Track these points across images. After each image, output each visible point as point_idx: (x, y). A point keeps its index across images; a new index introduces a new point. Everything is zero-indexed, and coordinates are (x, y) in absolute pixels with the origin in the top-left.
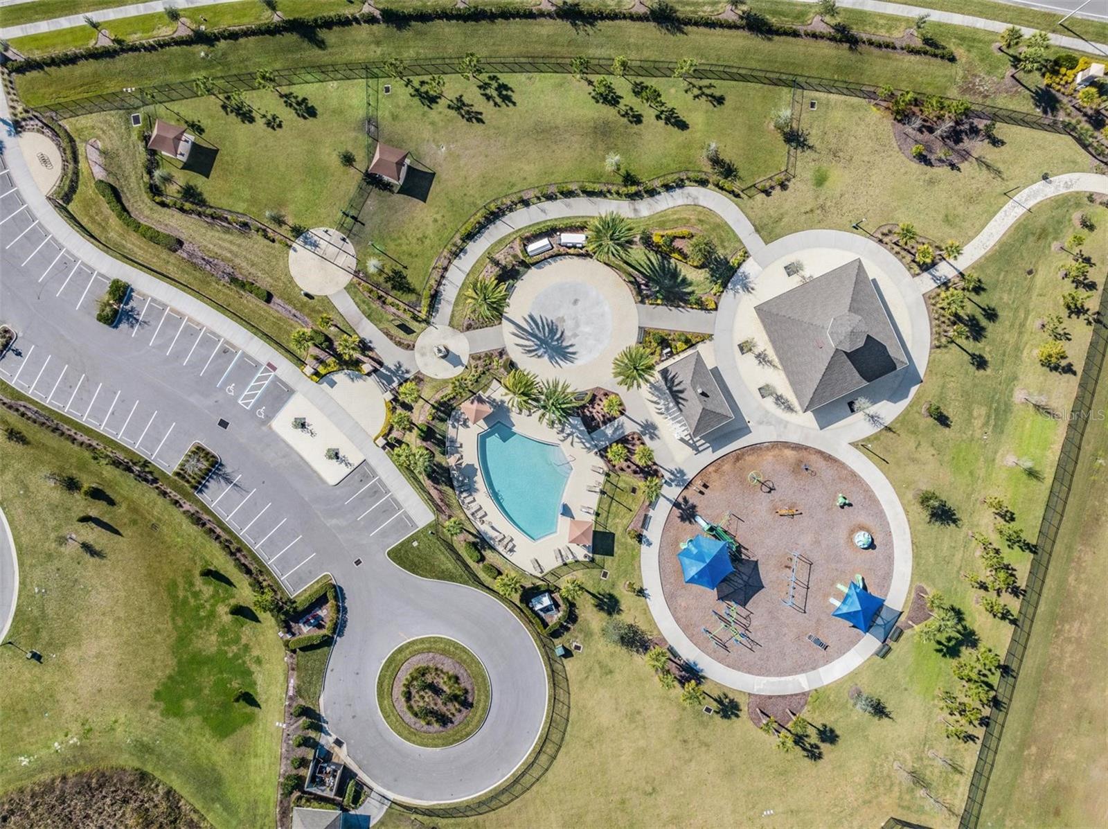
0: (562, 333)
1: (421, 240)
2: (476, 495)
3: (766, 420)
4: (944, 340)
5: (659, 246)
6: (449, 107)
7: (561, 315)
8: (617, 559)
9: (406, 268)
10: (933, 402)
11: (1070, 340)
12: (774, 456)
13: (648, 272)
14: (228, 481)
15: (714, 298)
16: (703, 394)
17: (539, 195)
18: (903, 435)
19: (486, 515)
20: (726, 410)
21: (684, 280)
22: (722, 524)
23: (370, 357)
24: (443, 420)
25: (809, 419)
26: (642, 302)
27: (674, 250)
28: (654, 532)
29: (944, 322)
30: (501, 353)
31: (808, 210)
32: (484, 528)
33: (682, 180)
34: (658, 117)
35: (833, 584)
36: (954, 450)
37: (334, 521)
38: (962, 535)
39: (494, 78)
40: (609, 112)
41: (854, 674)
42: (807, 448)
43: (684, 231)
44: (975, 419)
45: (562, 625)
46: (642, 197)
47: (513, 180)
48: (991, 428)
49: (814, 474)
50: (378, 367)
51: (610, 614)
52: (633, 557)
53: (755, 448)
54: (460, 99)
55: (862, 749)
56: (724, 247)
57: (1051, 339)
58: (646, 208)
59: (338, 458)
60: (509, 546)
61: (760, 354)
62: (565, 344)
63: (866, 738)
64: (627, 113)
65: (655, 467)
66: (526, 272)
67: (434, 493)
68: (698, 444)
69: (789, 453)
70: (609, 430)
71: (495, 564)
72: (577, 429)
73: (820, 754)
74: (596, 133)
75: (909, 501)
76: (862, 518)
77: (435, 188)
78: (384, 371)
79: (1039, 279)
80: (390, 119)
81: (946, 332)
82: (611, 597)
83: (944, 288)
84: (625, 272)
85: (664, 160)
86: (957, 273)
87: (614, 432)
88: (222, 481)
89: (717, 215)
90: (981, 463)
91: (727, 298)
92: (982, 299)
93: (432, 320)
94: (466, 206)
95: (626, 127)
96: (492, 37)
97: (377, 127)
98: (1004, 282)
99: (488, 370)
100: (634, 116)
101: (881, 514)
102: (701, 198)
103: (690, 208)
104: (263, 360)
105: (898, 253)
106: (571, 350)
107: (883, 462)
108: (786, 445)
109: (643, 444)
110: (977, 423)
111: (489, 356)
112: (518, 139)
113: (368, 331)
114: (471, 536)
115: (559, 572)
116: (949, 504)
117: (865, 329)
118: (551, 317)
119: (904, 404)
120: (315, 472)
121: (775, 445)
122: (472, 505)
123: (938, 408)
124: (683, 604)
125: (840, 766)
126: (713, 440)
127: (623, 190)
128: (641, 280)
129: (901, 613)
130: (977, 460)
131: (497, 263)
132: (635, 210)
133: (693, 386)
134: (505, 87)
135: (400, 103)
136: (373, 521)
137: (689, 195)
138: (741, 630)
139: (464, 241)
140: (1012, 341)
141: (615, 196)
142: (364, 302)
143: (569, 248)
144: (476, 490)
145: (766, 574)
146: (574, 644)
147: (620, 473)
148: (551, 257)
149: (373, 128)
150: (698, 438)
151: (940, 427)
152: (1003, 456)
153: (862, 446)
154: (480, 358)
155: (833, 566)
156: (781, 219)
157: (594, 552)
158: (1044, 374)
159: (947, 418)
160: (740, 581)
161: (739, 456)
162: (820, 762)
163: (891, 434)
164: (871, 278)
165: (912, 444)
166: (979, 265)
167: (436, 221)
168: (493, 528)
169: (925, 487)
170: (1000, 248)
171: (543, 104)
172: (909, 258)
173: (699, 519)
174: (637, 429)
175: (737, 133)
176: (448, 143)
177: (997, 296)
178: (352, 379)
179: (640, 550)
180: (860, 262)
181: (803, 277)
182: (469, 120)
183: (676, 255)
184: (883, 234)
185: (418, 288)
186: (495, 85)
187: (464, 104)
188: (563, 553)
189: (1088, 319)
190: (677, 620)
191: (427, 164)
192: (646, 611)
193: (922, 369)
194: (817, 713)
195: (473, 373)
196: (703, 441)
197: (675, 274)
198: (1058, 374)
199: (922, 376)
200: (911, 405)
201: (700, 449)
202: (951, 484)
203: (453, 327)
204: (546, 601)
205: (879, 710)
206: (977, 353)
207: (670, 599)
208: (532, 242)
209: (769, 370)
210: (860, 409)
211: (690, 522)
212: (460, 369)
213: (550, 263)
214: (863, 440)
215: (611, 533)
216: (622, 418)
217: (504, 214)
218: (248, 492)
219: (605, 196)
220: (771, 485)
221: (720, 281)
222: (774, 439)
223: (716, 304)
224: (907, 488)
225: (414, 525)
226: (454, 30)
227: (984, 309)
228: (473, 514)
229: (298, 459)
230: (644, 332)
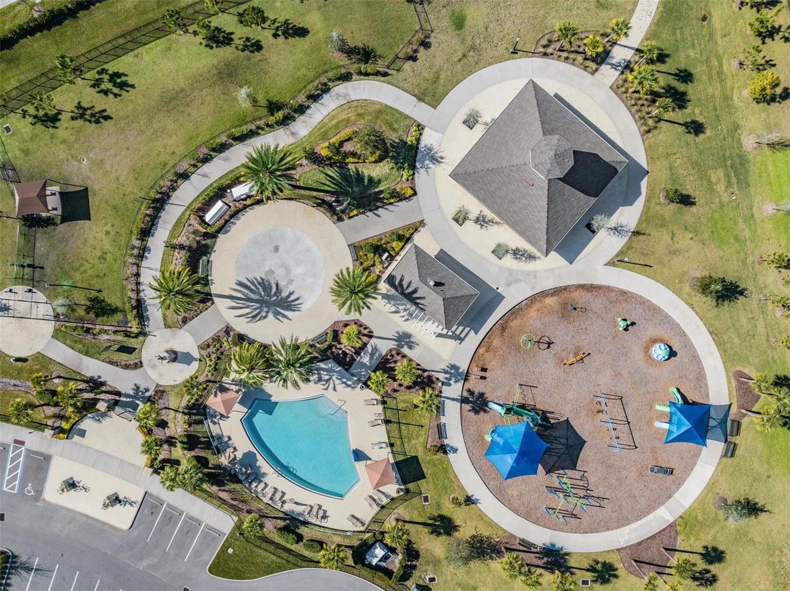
0: (277, 285)
1: (102, 258)
2: (266, 480)
3: (513, 279)
4: (651, 122)
5: (330, 159)
6: (73, 118)
7: (267, 269)
8: (430, 479)
9: (100, 291)
10: (668, 187)
11: (774, 65)
12: (538, 310)
13: (332, 187)
14: (28, 569)
15: (406, 185)
16: (437, 284)
17: (193, 162)
18: (654, 233)
19: (284, 494)
20: (468, 289)
21: (371, 180)
22: (517, 398)
23: (106, 392)
24: (200, 422)
25: (555, 259)
26: (340, 219)
27: (346, 155)
28: (454, 437)
29: (643, 105)
30: (228, 330)
31: (460, 57)
32: (288, 507)
33: (325, 84)
34: (275, 36)
35: (651, 407)
36: (710, 225)
37: (145, 562)
38: (755, 303)
39: (103, 71)
40: (226, 53)
41: (711, 485)
42: (565, 288)
43: (348, 131)
44: (716, 184)
45: (406, 567)
46: (293, 119)
47: (163, 158)
48: (735, 186)
49: (584, 310)
50: (117, 398)
51: (449, 534)
52: (446, 471)
53: (515, 312)
54: (79, 106)
55: (753, 553)
56: (395, 130)
57: (754, 74)
58: (303, 127)
59: (120, 502)
60: (321, 513)
61: (478, 218)
62: (284, 294)
63: (752, 541)
64: (246, 46)
65: (426, 374)
66: (215, 243)
67: (225, 496)
68: (458, 333)
69: (550, 301)
70: (365, 359)
71: (315, 537)
72: (334, 371)
73: (714, 576)
74: (222, 78)
75: (689, 294)
76: (651, 330)
77: (93, 202)
78: (125, 399)
79: (716, 20)
80: (22, 156)
81: (648, 113)
82: (442, 518)
83: (628, 72)
84: (309, 198)
85: (299, 73)
86: (633, 52)
87: (371, 358)
88: (22, 572)
89: (373, 103)
90: (741, 225)
91: (421, 178)
92: (670, 66)
93: (147, 329)
94: (130, 206)
95: (249, 59)
96: (83, 33)
97: (14, 170)
98: (683, 39)
99: (222, 353)
100: (252, 45)
101: (666, 319)
102: (351, 93)
103: (345, 107)
104: (9, 440)
105: (567, 58)
106: (292, 298)
107: (645, 267)
108: (544, 294)
109: (404, 356)
110: (720, 187)
111: (217, 339)
112: (150, 119)
113: (93, 367)
114: (279, 521)
115: (380, 517)
116: (728, 279)
117: (567, 146)
118: (259, 275)
119: (640, 202)
120: (105, 524)
121: (533, 299)
122: (267, 490)
123: (676, 191)
124: (515, 493)
125: (739, 580)
126: (472, 321)
127: (271, 120)
128: (329, 198)
129: (730, 405)
130: (736, 223)
131: (182, 247)
132: (293, 134)
133: (423, 279)
134: (117, 75)
135: (25, 137)
136: (181, 546)
137: (338, 95)
138: (582, 493)
139: (143, 240)
140: (717, 93)
141: (267, 129)
142: (76, 342)
143: (245, 200)
144: (264, 474)
145: (582, 428)
146: (427, 577)
147: (395, 395)
148: (232, 217)
149: (11, 173)
150: (455, 327)
151: (686, 209)
152: (759, 208)
153: (618, 261)
154: (208, 346)
155: (644, 389)
156: (438, 78)
157: (404, 483)
158: (764, 111)
159: (688, 197)
160: (560, 446)
161: (503, 325)
162: (718, 584)
163: (641, 237)
164: (552, 95)
165: (667, 238)
166: (652, 34)
167: (108, 233)
168: (297, 503)
169: (699, 273)
170: (665, 7)
171: (160, 74)
172: (580, 58)
173: (491, 405)
174: (392, 345)
175: (357, 15)
176: (86, 152)
177: (682, 56)
178: (99, 420)
179: (448, 461)
180: (533, 82)
181: (486, 124)
182: (97, 122)
183: (351, 160)
184: (545, 46)
185: (120, 305)
186: (106, 77)
187: (85, 110)
188: (376, 498)
189: (784, 37)
190: (516, 512)
191: (76, 183)
192: (482, 517)
193: (642, 160)
194: (692, 539)
195: (209, 363)
196: (461, 328)
197: (359, 178)
198: (777, 104)
199: (646, 168)
200: (648, 200)
201: (462, 336)
202: (721, 258)
203: (169, 327)
204: (379, 552)
205: (752, 508)
206: (689, 120)
207: (500, 495)
208: (208, 211)
209: (493, 230)
210: (600, 227)
211: (485, 411)
212: (195, 365)
213: (234, 223)
214: (617, 256)
215: (413, 457)
216: (373, 341)
217: (169, 197)
218: (52, 571)
219: (258, 134)
220: (547, 339)
221: (406, 165)
222: (530, 293)
223: (413, 189)
224: (680, 282)
225: (220, 534)
226: (42, 42)
227: (675, 75)
228: (271, 499)
229: (84, 519)
230: (355, 248)
